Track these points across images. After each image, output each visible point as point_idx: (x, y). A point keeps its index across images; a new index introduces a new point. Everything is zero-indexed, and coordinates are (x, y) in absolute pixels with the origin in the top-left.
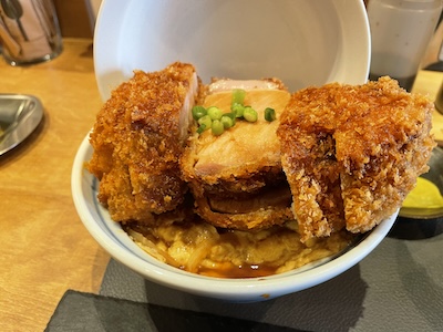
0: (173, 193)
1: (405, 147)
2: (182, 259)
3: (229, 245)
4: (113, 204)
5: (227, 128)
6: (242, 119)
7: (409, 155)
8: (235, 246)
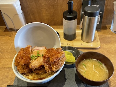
2: (31, 78)
3: (38, 75)
4: (20, 71)
7: (60, 61)
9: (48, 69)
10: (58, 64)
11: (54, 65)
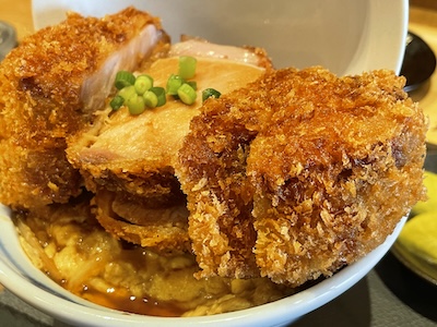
0: (61, 181)
1: (347, 174)
2: (67, 271)
3: (129, 266)
5: (149, 107)
6: (176, 98)
7: (352, 185)
8: (138, 269)
9: (217, 241)
10: (325, 214)
11: (279, 214)
